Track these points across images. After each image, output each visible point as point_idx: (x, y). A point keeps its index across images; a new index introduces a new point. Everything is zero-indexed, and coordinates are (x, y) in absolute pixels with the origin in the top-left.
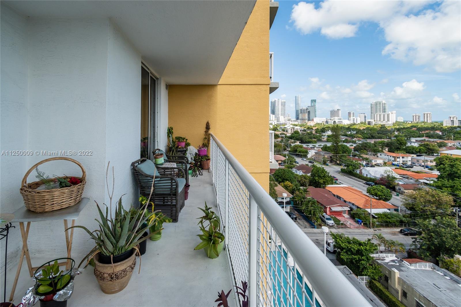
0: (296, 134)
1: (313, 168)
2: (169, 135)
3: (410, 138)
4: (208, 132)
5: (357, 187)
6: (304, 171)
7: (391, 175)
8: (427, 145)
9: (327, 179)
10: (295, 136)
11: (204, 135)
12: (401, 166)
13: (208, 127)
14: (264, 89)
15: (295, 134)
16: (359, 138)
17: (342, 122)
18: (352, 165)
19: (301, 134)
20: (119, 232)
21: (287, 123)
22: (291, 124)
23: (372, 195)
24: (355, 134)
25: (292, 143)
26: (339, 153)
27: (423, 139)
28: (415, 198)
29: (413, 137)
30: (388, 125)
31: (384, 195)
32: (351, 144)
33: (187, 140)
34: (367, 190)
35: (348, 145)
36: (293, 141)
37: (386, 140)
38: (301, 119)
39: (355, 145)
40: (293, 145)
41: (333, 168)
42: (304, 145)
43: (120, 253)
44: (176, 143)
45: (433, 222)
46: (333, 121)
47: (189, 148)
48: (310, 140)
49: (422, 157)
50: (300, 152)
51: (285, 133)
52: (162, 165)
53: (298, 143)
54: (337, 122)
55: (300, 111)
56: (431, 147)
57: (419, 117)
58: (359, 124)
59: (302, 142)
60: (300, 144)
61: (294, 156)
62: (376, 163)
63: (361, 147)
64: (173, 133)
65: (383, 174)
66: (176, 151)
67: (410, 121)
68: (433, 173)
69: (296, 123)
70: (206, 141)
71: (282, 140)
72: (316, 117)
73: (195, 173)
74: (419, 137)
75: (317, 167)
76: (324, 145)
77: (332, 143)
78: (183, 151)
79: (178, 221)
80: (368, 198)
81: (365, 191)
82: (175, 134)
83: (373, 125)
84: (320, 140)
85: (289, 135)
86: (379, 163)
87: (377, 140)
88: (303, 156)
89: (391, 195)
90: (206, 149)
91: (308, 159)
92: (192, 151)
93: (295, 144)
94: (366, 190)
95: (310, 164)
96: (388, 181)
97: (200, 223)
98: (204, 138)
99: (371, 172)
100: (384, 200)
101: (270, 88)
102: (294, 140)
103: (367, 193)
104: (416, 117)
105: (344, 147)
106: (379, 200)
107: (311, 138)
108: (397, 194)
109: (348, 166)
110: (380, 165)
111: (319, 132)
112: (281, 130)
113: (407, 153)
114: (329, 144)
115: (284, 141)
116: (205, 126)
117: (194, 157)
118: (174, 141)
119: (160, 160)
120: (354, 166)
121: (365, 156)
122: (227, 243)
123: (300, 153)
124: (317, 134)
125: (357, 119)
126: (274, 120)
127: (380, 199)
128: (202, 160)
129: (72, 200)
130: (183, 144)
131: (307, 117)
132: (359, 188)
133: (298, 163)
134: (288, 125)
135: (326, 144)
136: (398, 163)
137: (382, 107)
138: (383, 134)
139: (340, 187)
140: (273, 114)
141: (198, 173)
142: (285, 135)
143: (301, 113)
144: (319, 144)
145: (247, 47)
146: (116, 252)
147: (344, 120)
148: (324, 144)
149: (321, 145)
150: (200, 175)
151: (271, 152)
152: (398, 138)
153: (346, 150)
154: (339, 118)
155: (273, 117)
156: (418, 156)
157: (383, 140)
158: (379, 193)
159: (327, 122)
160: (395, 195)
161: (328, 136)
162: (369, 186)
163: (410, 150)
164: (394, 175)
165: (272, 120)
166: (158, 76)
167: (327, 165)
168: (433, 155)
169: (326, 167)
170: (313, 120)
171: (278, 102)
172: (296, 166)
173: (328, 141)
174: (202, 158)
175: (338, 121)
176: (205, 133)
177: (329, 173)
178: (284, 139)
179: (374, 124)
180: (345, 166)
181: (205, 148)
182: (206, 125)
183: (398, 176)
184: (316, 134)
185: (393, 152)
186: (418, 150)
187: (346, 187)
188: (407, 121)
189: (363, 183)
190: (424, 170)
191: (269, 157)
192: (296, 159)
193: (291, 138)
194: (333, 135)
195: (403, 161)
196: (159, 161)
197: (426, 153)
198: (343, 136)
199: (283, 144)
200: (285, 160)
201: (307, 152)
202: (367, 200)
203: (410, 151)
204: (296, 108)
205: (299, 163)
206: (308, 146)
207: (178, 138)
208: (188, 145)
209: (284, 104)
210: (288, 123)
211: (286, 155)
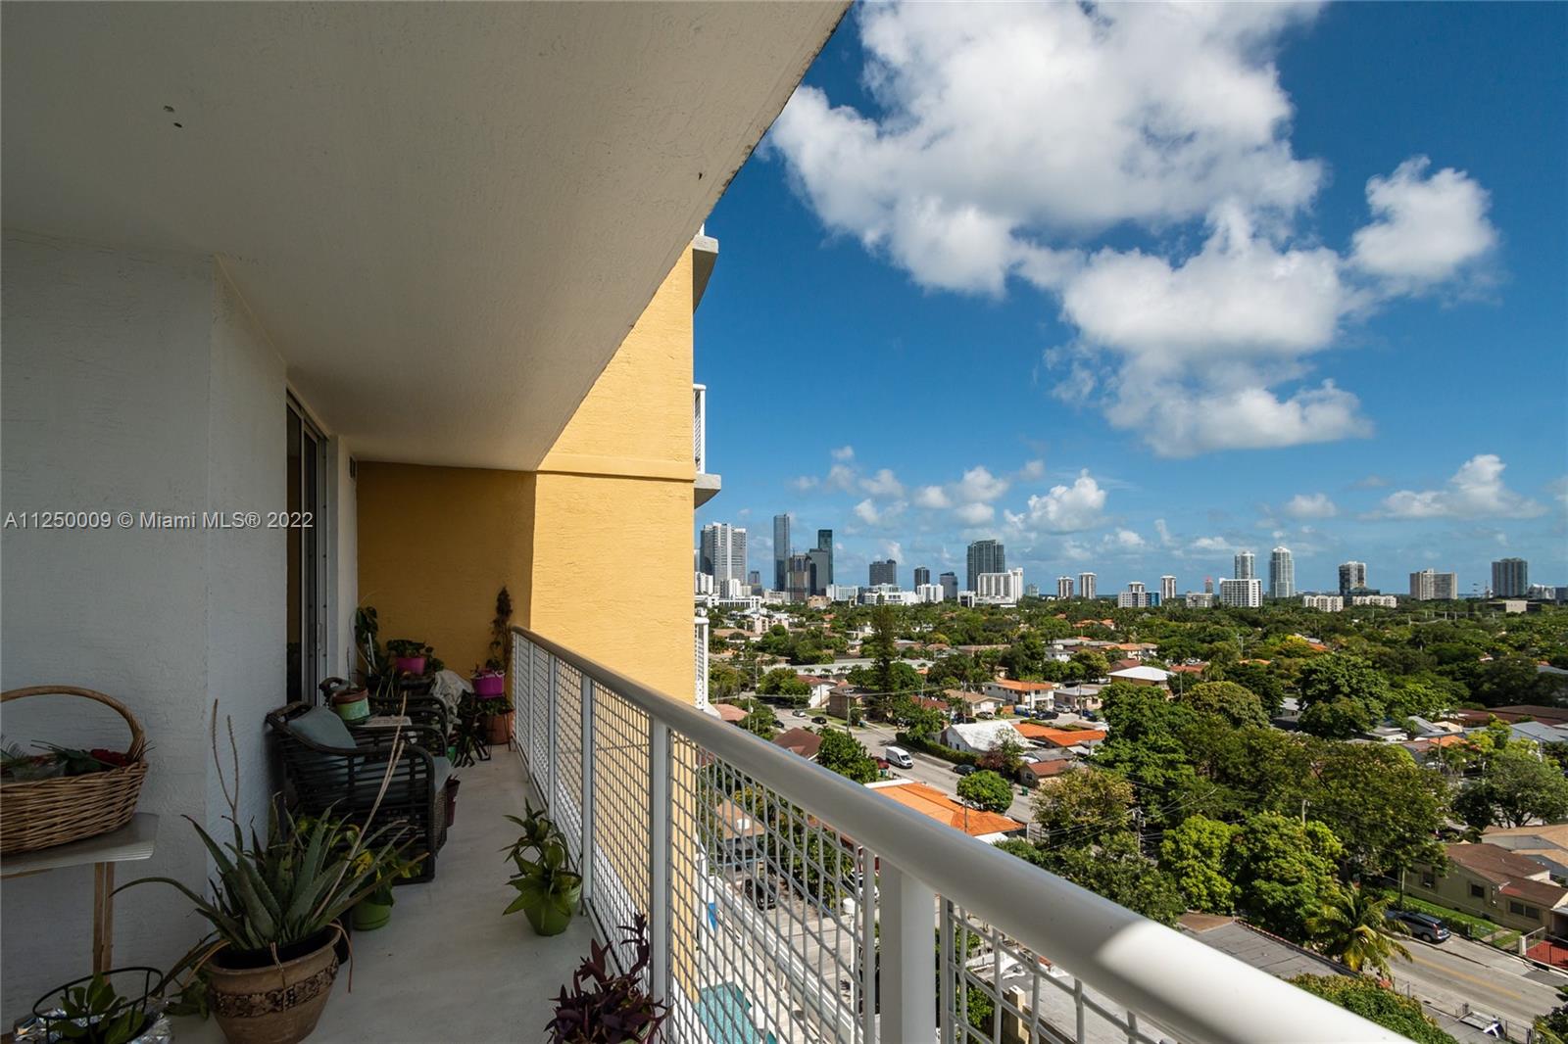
0: (778, 637)
1: (822, 739)
2: (364, 636)
3: (1051, 639)
4: (504, 622)
5: (934, 782)
6: (801, 748)
7: (1010, 741)
8: (1087, 657)
9: (862, 766)
10: (775, 644)
11: (493, 633)
12: (1033, 715)
13: (504, 607)
14: (678, 494)
15: (776, 634)
16: (940, 642)
17: (899, 597)
18: (922, 722)
19: (792, 635)
20: (288, 882)
21: (751, 601)
22: (764, 605)
23: (969, 798)
24: (931, 632)
25: (767, 663)
26: (892, 690)
27: (1077, 641)
28: (1060, 797)
29: (1059, 638)
30: (1006, 606)
31: (996, 797)
32: (922, 661)
33: (430, 650)
34: (958, 788)
35: (915, 664)
36: (767, 657)
37: (1001, 647)
38: (790, 590)
39: (930, 664)
40: (767, 670)
41: (878, 733)
42: (801, 671)
43: (296, 938)
44: (392, 661)
45: (1094, 850)
46: (876, 595)
47: (438, 676)
48: (817, 653)
49: (1076, 688)
50: (788, 691)
51: (746, 633)
52: (364, 724)
53: (782, 665)
54: (887, 598)
55: (787, 564)
56: (1094, 662)
57: (1071, 584)
58: (940, 603)
59: (794, 660)
60: (788, 667)
61: (772, 706)
62: (978, 711)
63: (945, 670)
64: (376, 628)
65: (994, 739)
66: (395, 688)
67: (1052, 596)
68: (1097, 729)
69: (777, 601)
70: (499, 652)
71: (738, 656)
72: (832, 583)
73: (465, 755)
74: (1071, 636)
75: (833, 734)
76: (854, 667)
77: (873, 660)
78: (420, 686)
79: (433, 877)
80: (958, 808)
81: (952, 789)
82: (387, 633)
83: (973, 606)
84: (842, 654)
85: (755, 639)
86: (985, 710)
87: (983, 648)
88: (798, 703)
89: (1011, 794)
90: (500, 676)
91: (811, 712)
92: (451, 686)
93: (774, 667)
94: (956, 787)
95: (816, 727)
96: (1005, 756)
97: (512, 858)
98: (492, 644)
99: (966, 738)
100: (996, 811)
101: (696, 489)
102: (771, 654)
103: (958, 795)
104: (1064, 585)
105: (904, 670)
106: (984, 811)
107: (819, 648)
108: (1023, 790)
109: (913, 726)
110: (989, 716)
111: (839, 629)
112: (732, 625)
113: (1045, 679)
114: (867, 665)
115: (742, 659)
116: (495, 604)
117: (458, 706)
118: (383, 654)
119: (357, 708)
120: (928, 723)
121: (953, 693)
122: (588, 893)
123: (788, 696)
124: (837, 635)
125: (935, 589)
126: (710, 591)
127: (987, 808)
128: (485, 715)
129: (112, 812)
130: (420, 664)
131: (806, 583)
132: (940, 784)
133: (783, 726)
134: (752, 610)
135: (859, 664)
136: (1028, 707)
137: (992, 558)
138: (996, 632)
139: (894, 786)
140: (707, 574)
141: (474, 754)
142: (743, 641)
143: (792, 569)
144: (841, 665)
145: (628, 362)
146: (284, 935)
147: (904, 593)
148: (854, 664)
149: (844, 668)
150: (481, 759)
151: (701, 680)
152: (1028, 641)
153: (908, 680)
154: (890, 586)
155: (707, 582)
156: (1068, 686)
157: (995, 646)
158: (986, 793)
159: (861, 598)
160: (1020, 794)
161: (865, 641)
162: (961, 776)
163: (1052, 671)
164: (1017, 740)
165: (706, 593)
166: (327, 431)
167: (862, 725)
168: (1097, 683)
169: (859, 732)
170: (823, 593)
171: (724, 532)
172: (776, 737)
173: (863, 655)
174: (485, 707)
175: (890, 597)
176: (492, 626)
177: (865, 748)
178: (741, 653)
179: (976, 604)
180: (907, 725)
181: (499, 674)
182: (499, 600)
183: (1025, 743)
184: (831, 635)
185: (1017, 680)
186: (1068, 671)
187: (907, 785)
188: (1047, 596)
189: (950, 770)
190: (1080, 721)
191: (694, 694)
192: (777, 715)
193: (761, 648)
194: (875, 638)
195: (1037, 702)
196: (351, 712)
197: (1084, 678)
198: (902, 638)
199: (739, 667)
200: (746, 718)
201: (807, 690)
202: (958, 813)
203: (1050, 674)
204: (775, 555)
205: (786, 727)
206: (810, 671)
207: (400, 647)
208: (434, 666)
209: (739, 541)
210: (755, 601)
211: (747, 704)
